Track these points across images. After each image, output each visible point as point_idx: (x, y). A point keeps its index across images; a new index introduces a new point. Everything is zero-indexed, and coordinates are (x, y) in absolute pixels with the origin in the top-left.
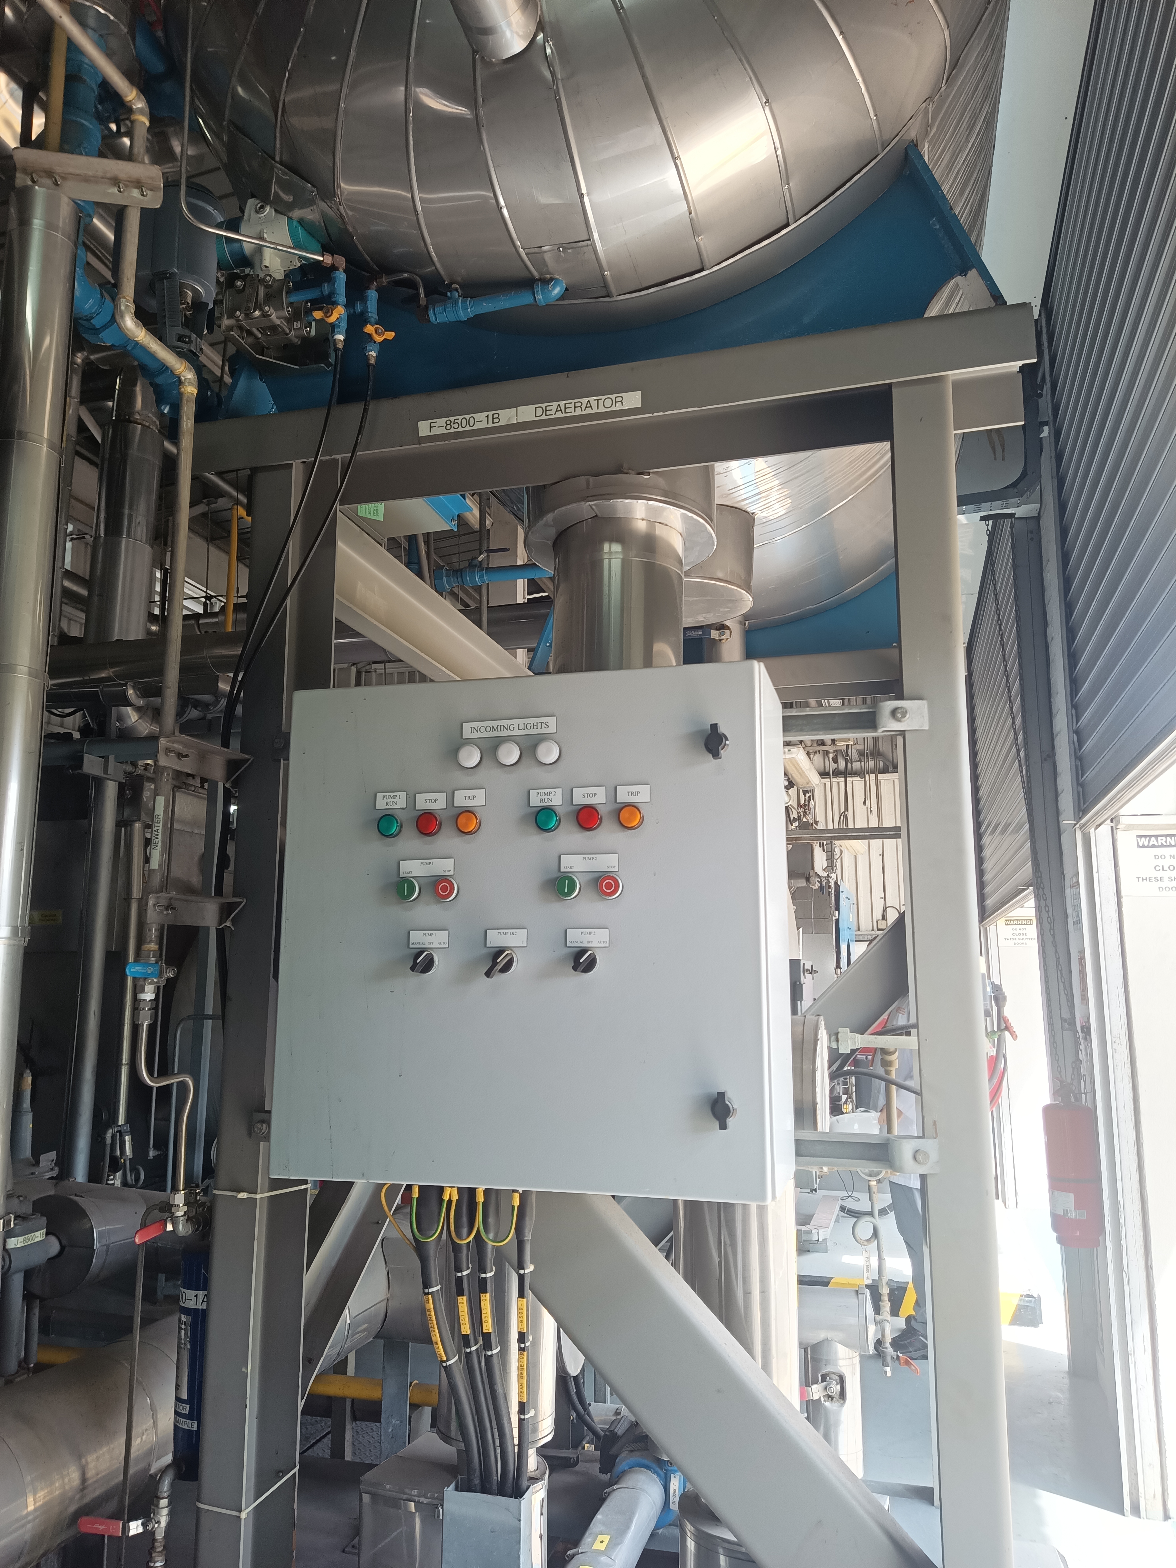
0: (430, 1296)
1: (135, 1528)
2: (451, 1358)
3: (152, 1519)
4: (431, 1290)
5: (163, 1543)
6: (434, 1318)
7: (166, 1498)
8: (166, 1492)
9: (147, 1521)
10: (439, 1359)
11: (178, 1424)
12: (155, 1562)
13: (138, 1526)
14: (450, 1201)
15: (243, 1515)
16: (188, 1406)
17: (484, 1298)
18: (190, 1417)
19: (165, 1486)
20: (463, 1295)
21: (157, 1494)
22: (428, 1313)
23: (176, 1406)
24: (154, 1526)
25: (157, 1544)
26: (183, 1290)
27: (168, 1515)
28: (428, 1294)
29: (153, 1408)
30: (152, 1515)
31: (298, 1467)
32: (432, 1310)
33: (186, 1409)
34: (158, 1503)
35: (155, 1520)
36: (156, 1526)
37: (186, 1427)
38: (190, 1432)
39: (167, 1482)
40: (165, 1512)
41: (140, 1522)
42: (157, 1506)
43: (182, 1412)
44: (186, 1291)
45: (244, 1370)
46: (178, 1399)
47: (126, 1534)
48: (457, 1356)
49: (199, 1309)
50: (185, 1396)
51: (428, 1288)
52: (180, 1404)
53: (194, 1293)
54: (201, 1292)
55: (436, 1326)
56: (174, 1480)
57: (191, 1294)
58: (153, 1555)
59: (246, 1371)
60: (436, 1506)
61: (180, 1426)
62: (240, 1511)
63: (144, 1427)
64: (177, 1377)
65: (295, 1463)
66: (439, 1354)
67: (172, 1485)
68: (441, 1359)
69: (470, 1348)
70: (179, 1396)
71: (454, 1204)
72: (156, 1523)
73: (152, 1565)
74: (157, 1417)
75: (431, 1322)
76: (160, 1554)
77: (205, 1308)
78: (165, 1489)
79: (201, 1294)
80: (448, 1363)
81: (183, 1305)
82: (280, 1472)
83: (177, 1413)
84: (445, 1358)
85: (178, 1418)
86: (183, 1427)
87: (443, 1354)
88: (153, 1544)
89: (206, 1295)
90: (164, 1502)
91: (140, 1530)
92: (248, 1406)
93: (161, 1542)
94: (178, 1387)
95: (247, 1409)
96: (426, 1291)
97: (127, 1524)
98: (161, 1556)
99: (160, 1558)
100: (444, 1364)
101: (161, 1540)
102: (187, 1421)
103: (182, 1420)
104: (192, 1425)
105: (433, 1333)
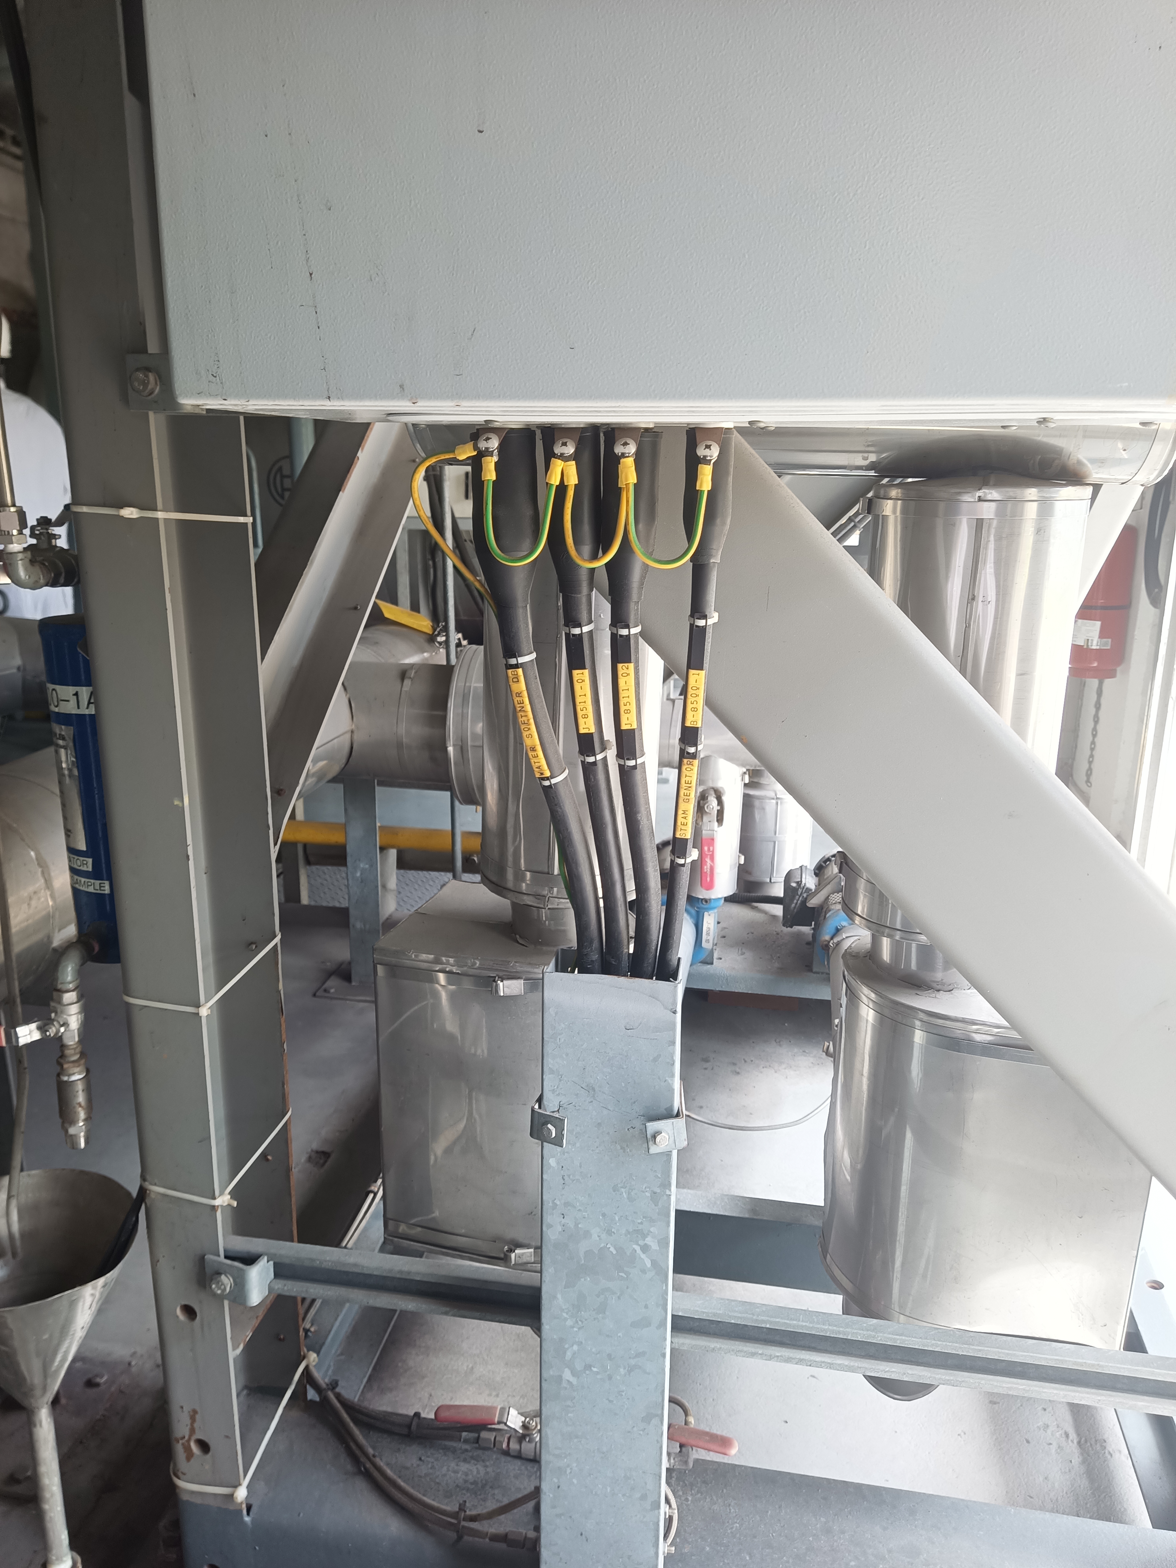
0: (520, 671)
1: (27, 1034)
2: (556, 772)
3: (53, 1020)
4: (521, 660)
5: (78, 1050)
6: (528, 708)
7: (73, 991)
8: (70, 983)
9: (45, 1025)
10: (538, 775)
11: (77, 886)
12: (69, 1075)
13: (31, 1032)
14: (562, 488)
15: (204, 1012)
16: (90, 860)
17: (625, 671)
18: (96, 874)
19: (69, 973)
20: (584, 668)
21: (57, 986)
22: (516, 699)
23: (70, 861)
24: (58, 1031)
25: (68, 1052)
26: (51, 686)
27: (80, 1013)
28: (517, 666)
29: (42, 863)
30: (53, 1015)
31: (279, 937)
32: (525, 694)
33: (88, 865)
34: (61, 998)
35: (59, 1022)
36: (62, 1029)
37: (91, 889)
38: (100, 897)
39: (70, 969)
40: (74, 1009)
41: (33, 1026)
42: (60, 1002)
43: (81, 868)
44: (58, 687)
45: (176, 803)
46: (72, 851)
47: (14, 1044)
48: (567, 771)
49: (84, 715)
50: (82, 846)
51: (515, 657)
52: (76, 857)
53: (72, 689)
54: (84, 688)
55: (532, 721)
56: (82, 965)
57: (66, 692)
58: (65, 1066)
59: (181, 805)
60: (492, 979)
61: (81, 888)
62: (198, 1006)
63: (31, 889)
64: (65, 818)
65: (274, 932)
66: (539, 767)
67: (80, 973)
68: (542, 774)
69: (594, 755)
70: (72, 846)
71: (571, 493)
72: (62, 1026)
73: (65, 1078)
74: (49, 874)
75: (523, 714)
76: (77, 1064)
77: (93, 713)
78: (69, 978)
79: (85, 692)
80: (554, 781)
81: (56, 710)
82: (252, 943)
83: (73, 871)
84: (547, 774)
85: (76, 877)
86: (86, 890)
87: (545, 767)
88: (62, 1052)
89: (92, 693)
90: (70, 997)
91: (37, 1036)
92: (191, 858)
93: (75, 1049)
94: (68, 833)
95: (191, 863)
96: (513, 661)
97: (13, 1031)
98: (79, 1066)
99: (77, 1070)
100: (547, 783)
101: (75, 1046)
102: (92, 881)
103: (83, 880)
104: (100, 887)
105: (528, 733)
